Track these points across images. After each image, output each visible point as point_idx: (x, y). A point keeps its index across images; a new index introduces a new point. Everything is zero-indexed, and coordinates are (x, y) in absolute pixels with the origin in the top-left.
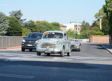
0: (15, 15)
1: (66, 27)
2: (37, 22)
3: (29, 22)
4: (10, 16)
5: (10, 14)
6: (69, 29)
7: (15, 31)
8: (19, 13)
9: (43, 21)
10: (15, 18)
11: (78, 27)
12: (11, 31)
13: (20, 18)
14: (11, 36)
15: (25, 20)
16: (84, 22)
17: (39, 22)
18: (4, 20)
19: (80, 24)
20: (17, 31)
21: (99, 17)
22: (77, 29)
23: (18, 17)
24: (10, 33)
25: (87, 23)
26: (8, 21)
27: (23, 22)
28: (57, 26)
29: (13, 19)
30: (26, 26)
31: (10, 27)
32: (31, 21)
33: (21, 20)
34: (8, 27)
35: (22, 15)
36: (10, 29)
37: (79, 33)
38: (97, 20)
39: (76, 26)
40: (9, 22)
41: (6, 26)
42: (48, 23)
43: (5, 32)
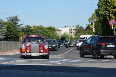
0: (13, 20)
1: (61, 31)
2: (34, 27)
3: (26, 27)
4: (8, 22)
5: (7, 19)
6: (64, 33)
7: (12, 36)
8: (16, 18)
9: (39, 26)
10: (12, 23)
11: (73, 30)
13: (17, 23)
14: (9, 40)
15: (22, 25)
16: (78, 26)
17: (35, 27)
18: (2, 25)
19: (75, 28)
20: (15, 36)
21: (92, 21)
22: (71, 33)
23: (16, 22)
24: (8, 38)
25: (81, 27)
26: (6, 26)
27: (20, 27)
28: (52, 29)
29: (11, 24)
30: (23, 30)
31: (8, 32)
32: (28, 26)
33: (18, 25)
34: (6, 31)
35: (19, 20)
36: (8, 34)
37: (73, 37)
38: (90, 23)
39: (71, 30)
40: (6, 27)
41: (4, 31)
42: (43, 27)
43: (3, 37)
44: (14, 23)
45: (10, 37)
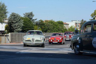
0: (28, 16)
1: (68, 24)
2: (46, 21)
3: (39, 21)
4: (24, 17)
5: (24, 15)
6: (70, 26)
7: (28, 29)
8: (31, 14)
9: (50, 20)
10: (28, 18)
11: (78, 24)
12: (25, 28)
13: (32, 18)
14: (25, 32)
15: (36, 19)
16: (83, 20)
17: (47, 21)
18: (20, 20)
19: (80, 22)
20: (30, 29)
21: (94, 16)
22: (77, 26)
23: (31, 17)
25: (85, 21)
26: (23, 20)
27: (35, 21)
28: (61, 23)
29: (26, 19)
30: (37, 24)
31: (25, 26)
32: (41, 20)
33: (33, 20)
34: (23, 25)
35: (33, 16)
36: (24, 27)
37: (79, 29)
38: (93, 18)
39: (76, 24)
40: (23, 22)
41: (21, 25)
42: (54, 21)
43: (20, 30)
44: (29, 18)
45: (26, 30)
